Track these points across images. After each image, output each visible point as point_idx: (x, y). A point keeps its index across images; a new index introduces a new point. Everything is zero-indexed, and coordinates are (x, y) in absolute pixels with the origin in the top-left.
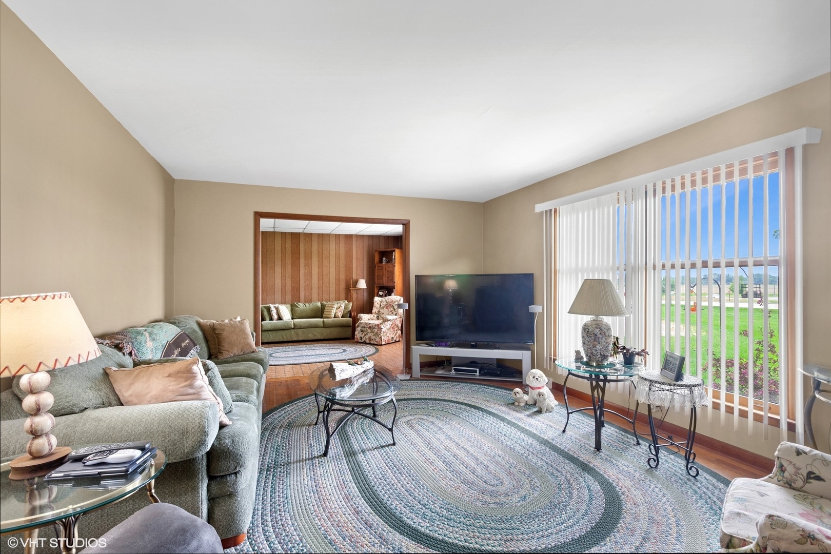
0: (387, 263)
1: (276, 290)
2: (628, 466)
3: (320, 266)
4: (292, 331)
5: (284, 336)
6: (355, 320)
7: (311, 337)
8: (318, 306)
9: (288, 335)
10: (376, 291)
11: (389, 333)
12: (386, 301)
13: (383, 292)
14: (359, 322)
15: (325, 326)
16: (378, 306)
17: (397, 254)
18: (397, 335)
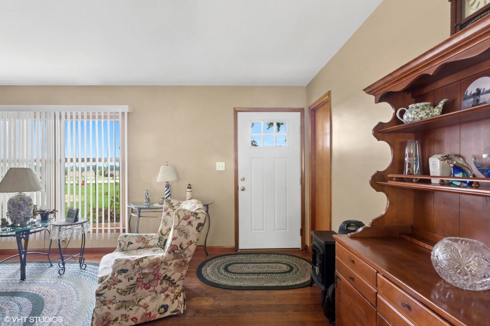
2: (46, 280)
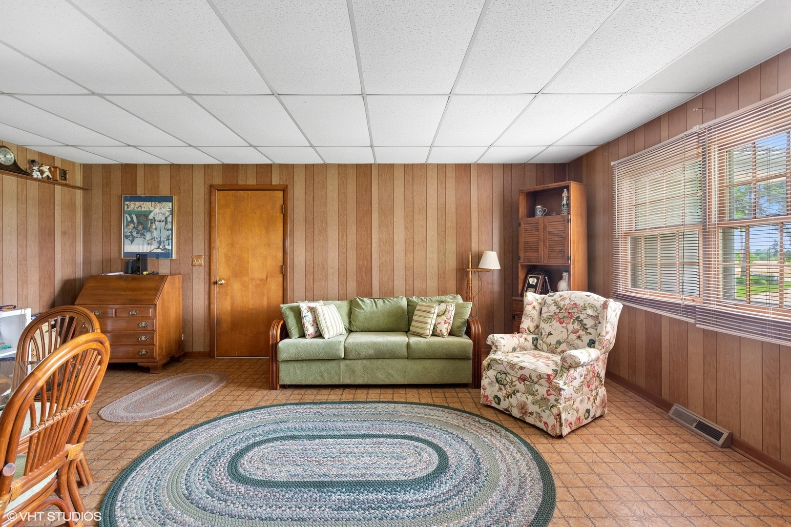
0: (545, 215)
1: (330, 271)
3: (409, 226)
4: (342, 364)
5: (325, 375)
6: (481, 349)
7: (381, 379)
8: (401, 308)
9: (333, 372)
10: (521, 275)
11: (578, 400)
12: (556, 303)
13: (538, 279)
14: (492, 356)
15: (411, 354)
16: (535, 313)
17: (574, 195)
18: (598, 402)
